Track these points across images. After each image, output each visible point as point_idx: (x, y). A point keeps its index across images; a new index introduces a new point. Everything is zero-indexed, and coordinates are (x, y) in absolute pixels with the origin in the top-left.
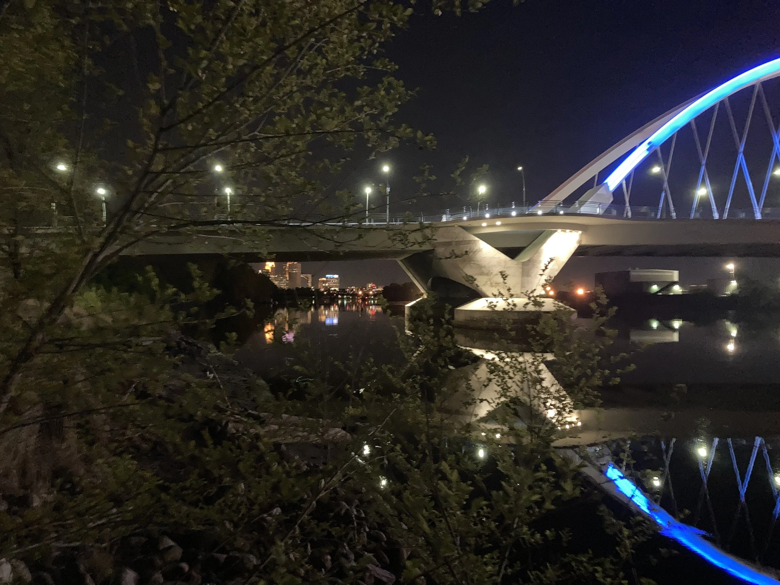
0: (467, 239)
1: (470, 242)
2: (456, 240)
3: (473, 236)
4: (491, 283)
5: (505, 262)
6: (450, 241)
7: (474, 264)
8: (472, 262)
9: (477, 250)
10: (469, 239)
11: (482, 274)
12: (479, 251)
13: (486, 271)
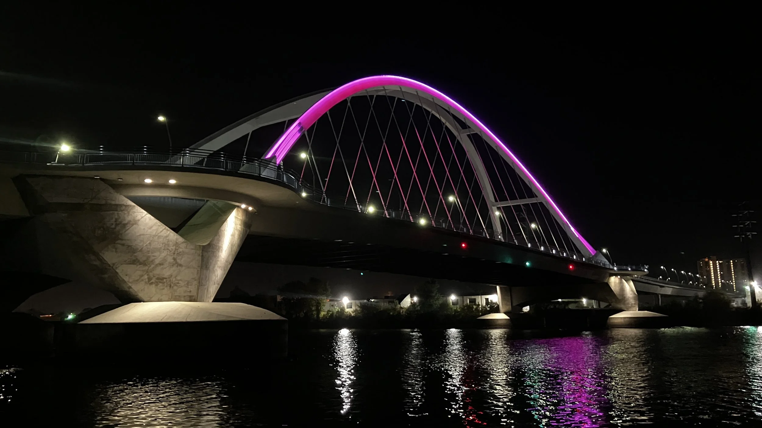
0: (113, 203)
1: (118, 207)
2: (94, 202)
3: (124, 198)
4: (150, 279)
5: (176, 244)
6: (82, 202)
7: (123, 245)
8: (119, 241)
9: (130, 221)
10: (117, 203)
11: (135, 262)
12: (133, 225)
13: (142, 258)
